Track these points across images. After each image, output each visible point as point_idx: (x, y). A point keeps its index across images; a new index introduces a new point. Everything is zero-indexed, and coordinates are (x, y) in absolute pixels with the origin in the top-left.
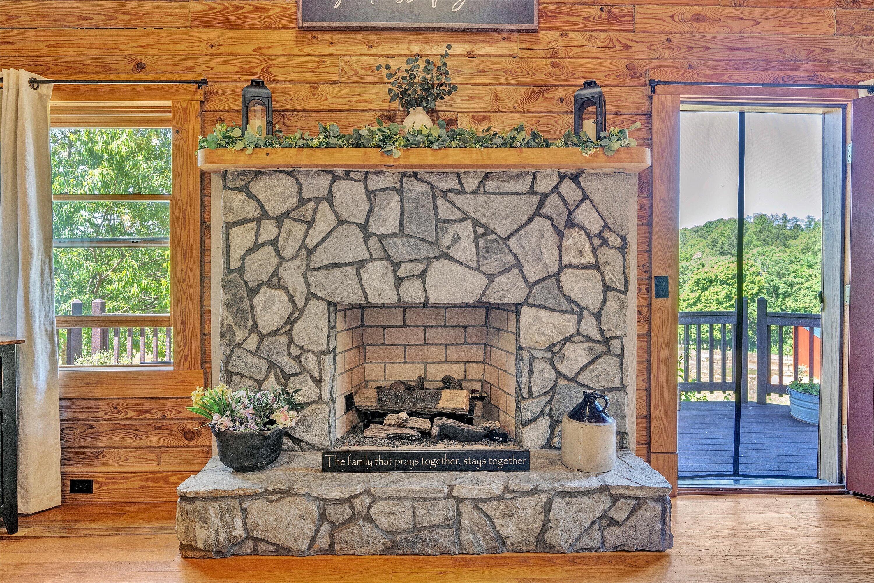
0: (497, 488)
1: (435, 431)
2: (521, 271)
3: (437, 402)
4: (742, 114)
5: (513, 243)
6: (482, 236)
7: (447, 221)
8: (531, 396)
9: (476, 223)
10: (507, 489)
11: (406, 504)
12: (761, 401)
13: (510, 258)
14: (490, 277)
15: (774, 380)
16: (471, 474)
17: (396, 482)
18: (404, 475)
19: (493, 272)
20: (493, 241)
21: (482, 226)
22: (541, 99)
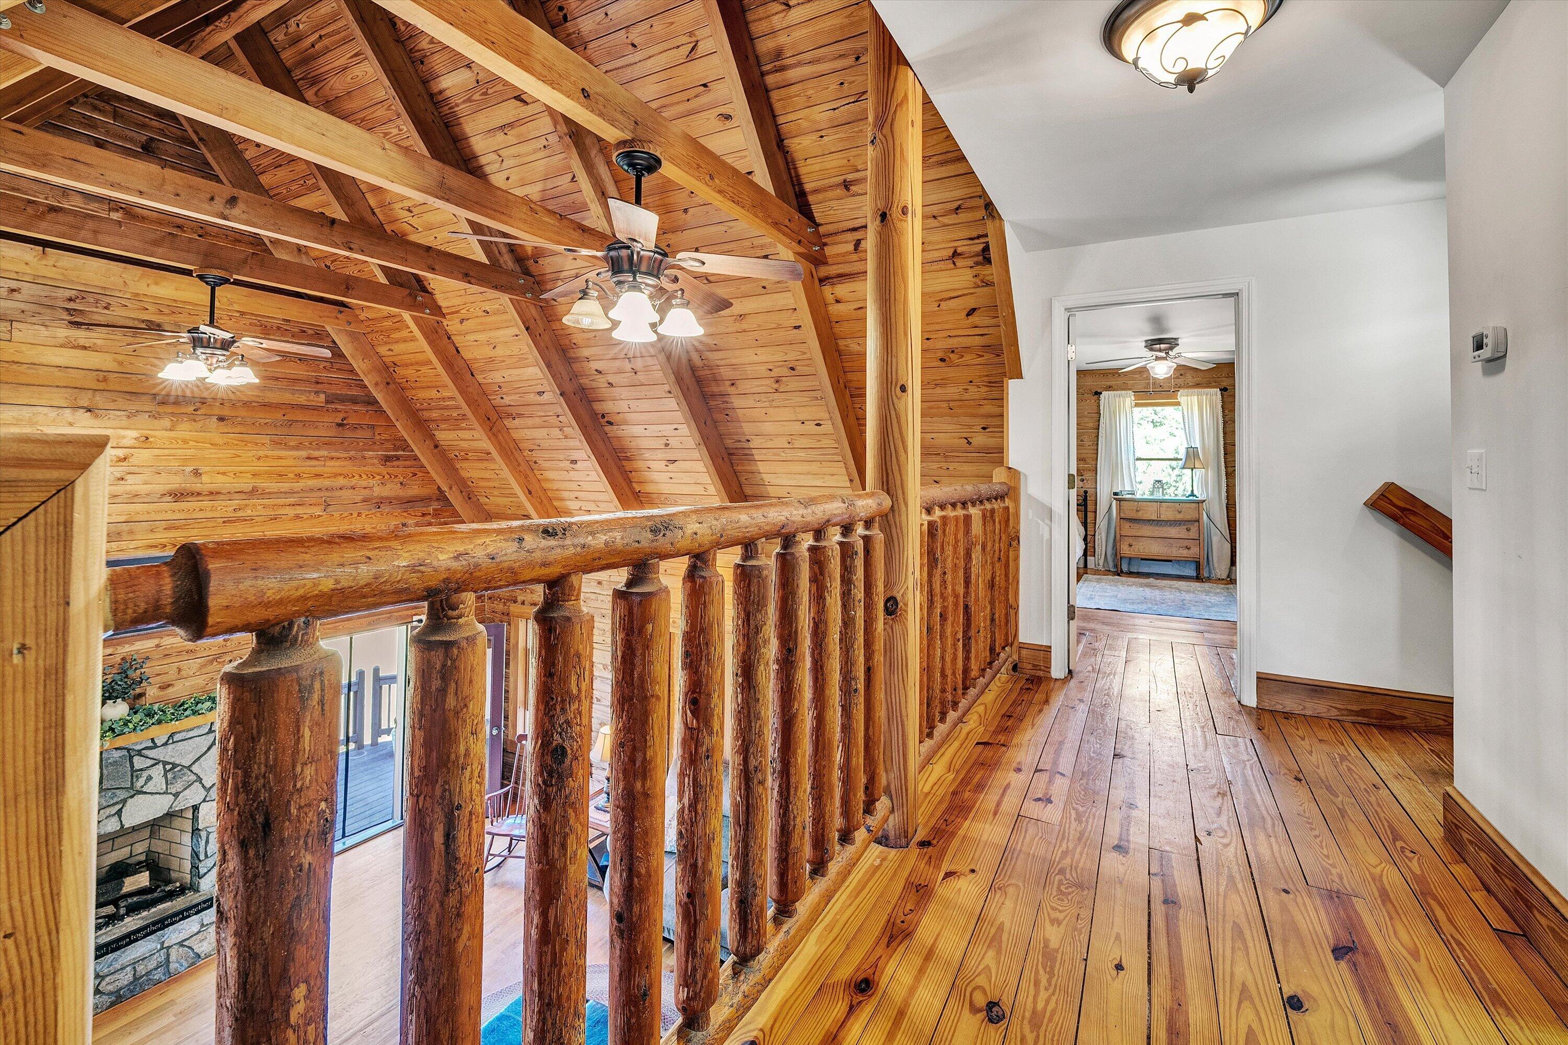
0: (196, 928)
1: (122, 911)
2: (201, 783)
3: (121, 889)
4: (351, 638)
5: (194, 768)
6: (170, 770)
7: (141, 770)
8: (206, 856)
9: (165, 763)
10: (203, 925)
11: (128, 969)
12: (374, 744)
13: (193, 778)
14: (176, 795)
15: (384, 726)
16: (171, 928)
17: (116, 960)
18: (118, 953)
19: (179, 790)
20: (180, 771)
21: (169, 763)
22: (215, 663)
